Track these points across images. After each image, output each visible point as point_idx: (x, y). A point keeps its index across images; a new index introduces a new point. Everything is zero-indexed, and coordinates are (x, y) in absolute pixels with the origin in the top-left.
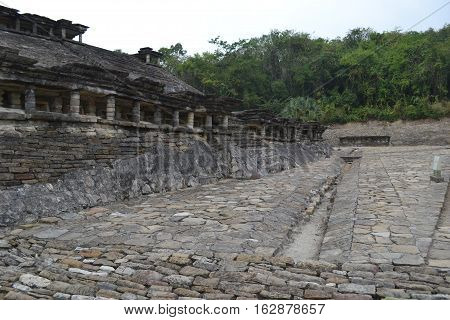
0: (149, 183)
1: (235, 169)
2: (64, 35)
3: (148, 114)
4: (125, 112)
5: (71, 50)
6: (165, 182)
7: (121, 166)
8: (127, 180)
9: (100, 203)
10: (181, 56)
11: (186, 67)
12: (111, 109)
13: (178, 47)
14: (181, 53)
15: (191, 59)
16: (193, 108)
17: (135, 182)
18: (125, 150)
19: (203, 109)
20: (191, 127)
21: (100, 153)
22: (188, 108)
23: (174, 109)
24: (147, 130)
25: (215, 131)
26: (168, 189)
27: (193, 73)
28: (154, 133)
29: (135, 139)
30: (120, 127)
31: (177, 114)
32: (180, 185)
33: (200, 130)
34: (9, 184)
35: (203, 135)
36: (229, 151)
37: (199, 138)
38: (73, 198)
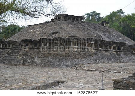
0: (100, 61)
1: (122, 60)
3: (101, 46)
4: (96, 46)
6: (104, 61)
7: (95, 57)
8: (96, 60)
10: (122, 15)
11: (124, 20)
12: (93, 46)
13: (121, 10)
14: (122, 13)
16: (113, 45)
17: (97, 61)
18: (96, 54)
19: (115, 45)
20: (112, 49)
21: (91, 55)
22: (111, 45)
23: (108, 45)
24: (100, 50)
25: (118, 51)
26: (104, 63)
27: (127, 23)
28: (102, 51)
29: (98, 52)
30: (95, 50)
31: (108, 46)
32: (107, 62)
33: (114, 50)
34: (77, 59)
35: (115, 51)
36: (121, 56)
37: (114, 52)
38: (87, 62)
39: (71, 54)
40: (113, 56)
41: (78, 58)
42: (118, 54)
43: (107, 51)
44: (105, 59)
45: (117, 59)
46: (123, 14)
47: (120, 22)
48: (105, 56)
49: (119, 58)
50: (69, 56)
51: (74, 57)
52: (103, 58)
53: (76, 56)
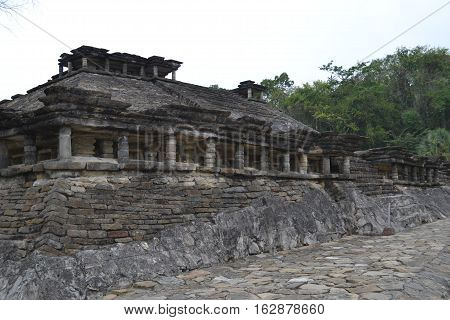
0: (257, 241)
1: (362, 222)
2: (156, 74)
3: (254, 159)
4: (226, 156)
5: (164, 90)
6: (276, 239)
7: (225, 221)
8: (231, 238)
9: (200, 266)
10: (287, 88)
11: (294, 100)
12: (211, 154)
13: (284, 77)
15: (299, 91)
16: (307, 149)
17: (241, 240)
18: (228, 201)
19: (318, 150)
20: (304, 172)
21: (200, 206)
22: (300, 150)
23: (283, 152)
24: (252, 177)
25: (334, 176)
26: (279, 248)
27: (302, 107)
28: (262, 181)
29: (240, 189)
30: (222, 175)
31: (287, 157)
32: (294, 243)
33: (316, 176)
34: (101, 243)
35: (319, 181)
36: (353, 200)
37: (314, 185)
38: (171, 259)
39: (53, 211)
40: (317, 202)
41: (110, 239)
42: (335, 194)
43: (282, 178)
44: (281, 223)
45: (338, 220)
46: (289, 85)
47: (286, 107)
48: (278, 209)
49: (345, 210)
50: (38, 230)
51: (74, 232)
52: (269, 220)
53: (88, 223)
